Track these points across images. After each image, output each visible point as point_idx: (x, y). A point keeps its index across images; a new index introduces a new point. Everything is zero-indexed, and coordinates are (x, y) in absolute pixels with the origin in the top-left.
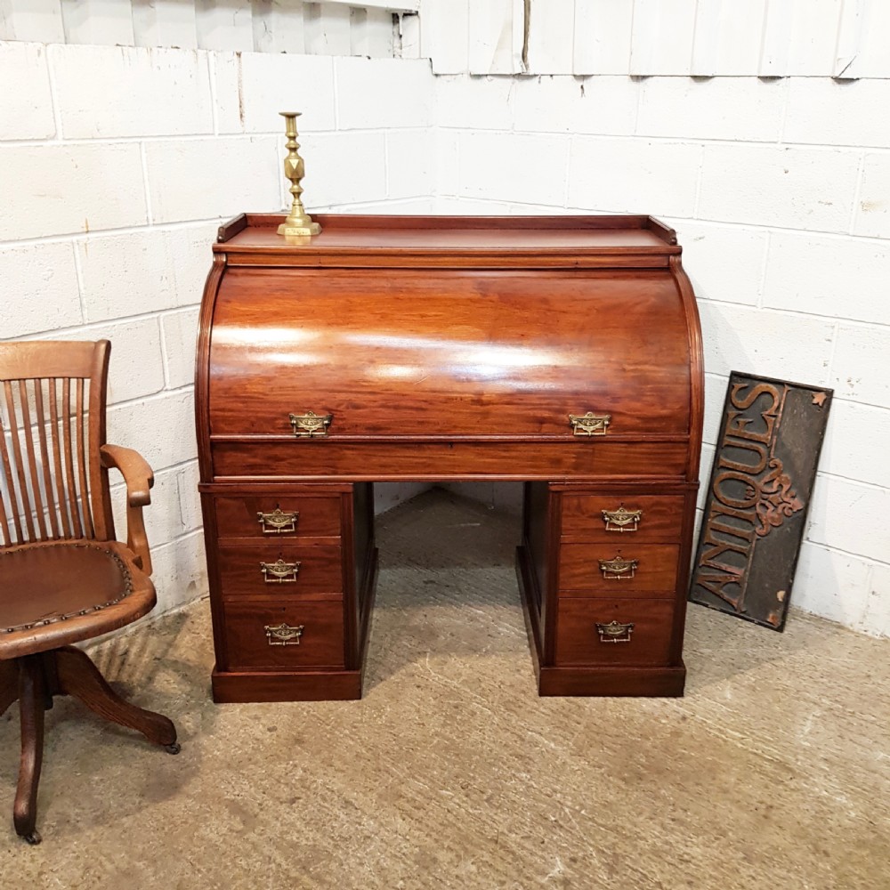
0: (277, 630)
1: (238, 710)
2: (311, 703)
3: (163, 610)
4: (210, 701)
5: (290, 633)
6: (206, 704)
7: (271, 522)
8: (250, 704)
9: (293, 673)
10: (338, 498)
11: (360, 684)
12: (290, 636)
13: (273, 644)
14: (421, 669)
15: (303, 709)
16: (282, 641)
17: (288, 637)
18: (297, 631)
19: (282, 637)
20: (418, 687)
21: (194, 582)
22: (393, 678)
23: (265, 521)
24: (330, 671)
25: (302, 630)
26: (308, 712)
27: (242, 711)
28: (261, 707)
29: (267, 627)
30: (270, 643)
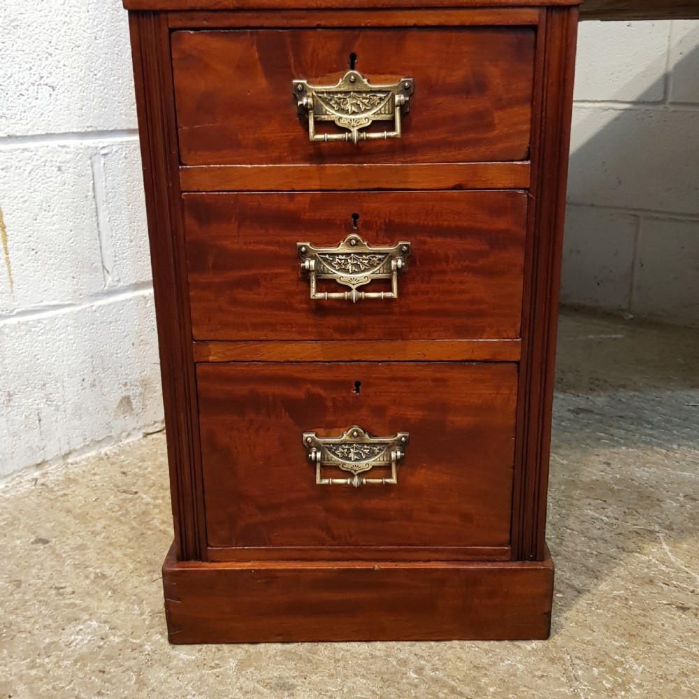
0: (337, 445)
1: (232, 663)
2: (421, 647)
3: (65, 449)
4: (160, 637)
5: (372, 454)
6: (148, 647)
7: (332, 114)
8: (262, 647)
9: (377, 566)
10: (534, 28)
11: (549, 596)
12: (372, 462)
13: (326, 481)
14: (663, 568)
15: (404, 662)
16: (349, 474)
17: (366, 465)
18: (390, 447)
19: (349, 465)
20: (683, 609)
21: (128, 398)
22: (603, 587)
23: (316, 109)
24: (469, 561)
25: (402, 445)
26: (419, 671)
27: (241, 665)
28: (289, 656)
29: (309, 436)
30: (318, 481)
